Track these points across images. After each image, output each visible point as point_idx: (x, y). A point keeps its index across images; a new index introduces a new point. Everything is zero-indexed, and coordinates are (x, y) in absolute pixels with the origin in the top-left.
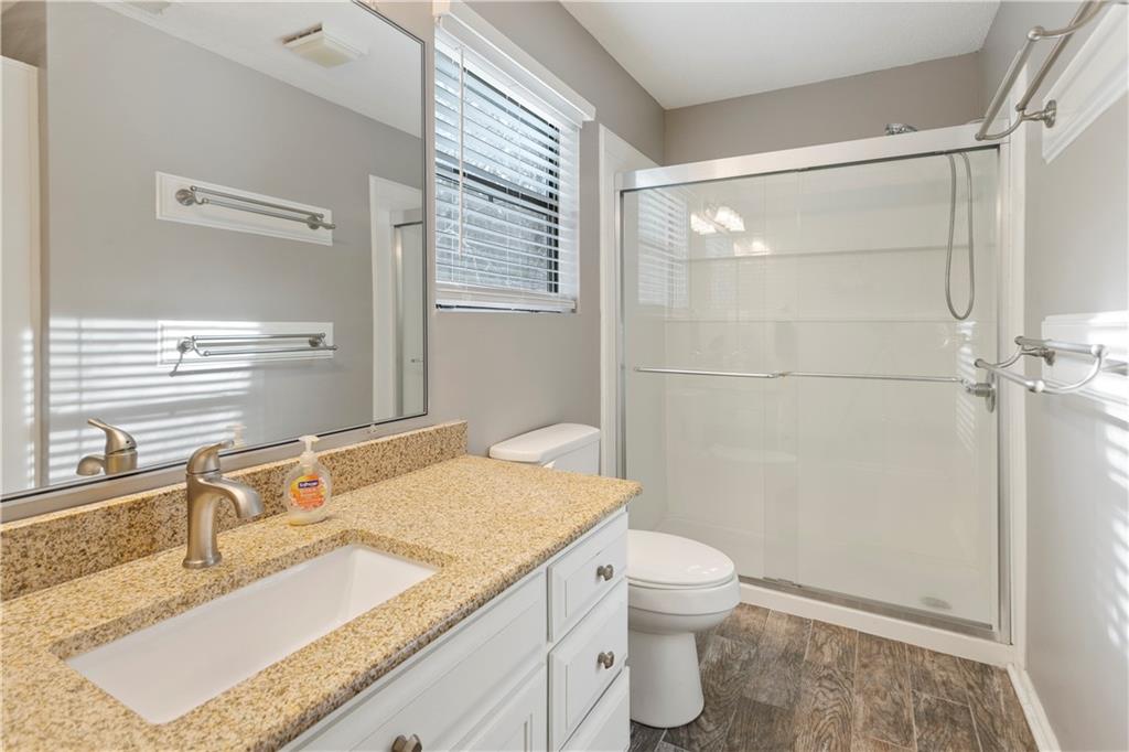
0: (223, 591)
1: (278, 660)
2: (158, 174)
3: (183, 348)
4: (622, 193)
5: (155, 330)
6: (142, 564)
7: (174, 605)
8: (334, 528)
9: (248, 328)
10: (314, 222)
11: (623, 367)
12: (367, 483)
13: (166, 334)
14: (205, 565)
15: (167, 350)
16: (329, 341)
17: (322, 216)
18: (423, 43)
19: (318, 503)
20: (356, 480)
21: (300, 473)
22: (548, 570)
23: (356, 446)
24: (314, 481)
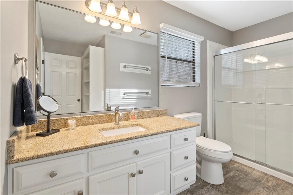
0: (118, 128)
1: (120, 134)
2: (120, 63)
3: (124, 94)
4: (214, 57)
5: (120, 91)
6: (110, 123)
7: (112, 128)
8: (136, 123)
10: (147, 69)
11: (214, 100)
12: (145, 118)
13: (122, 92)
14: (117, 124)
15: (122, 95)
16: (150, 93)
17: (148, 68)
18: (158, 34)
19: (134, 119)
20: (143, 117)
21: (132, 113)
22: (171, 135)
23: (143, 111)
24: (134, 115)
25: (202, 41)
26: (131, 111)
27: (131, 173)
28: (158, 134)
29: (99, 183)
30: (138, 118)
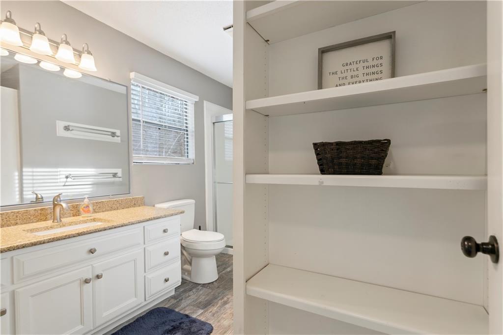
0: (61, 227)
2: (57, 121)
3: (67, 177)
4: (213, 123)
5: (57, 172)
7: (48, 228)
8: (92, 218)
9: (91, 171)
10: (113, 135)
11: (215, 182)
12: (108, 210)
13: (61, 173)
14: (58, 222)
15: (62, 178)
16: (120, 174)
17: (115, 133)
18: (127, 87)
19: (88, 212)
20: (104, 209)
21: (84, 204)
22: (144, 227)
23: (104, 201)
24: (88, 206)
25: (196, 102)
26: (83, 202)
27: (84, 279)
28: (125, 225)
29: (32, 296)
30: (95, 211)
